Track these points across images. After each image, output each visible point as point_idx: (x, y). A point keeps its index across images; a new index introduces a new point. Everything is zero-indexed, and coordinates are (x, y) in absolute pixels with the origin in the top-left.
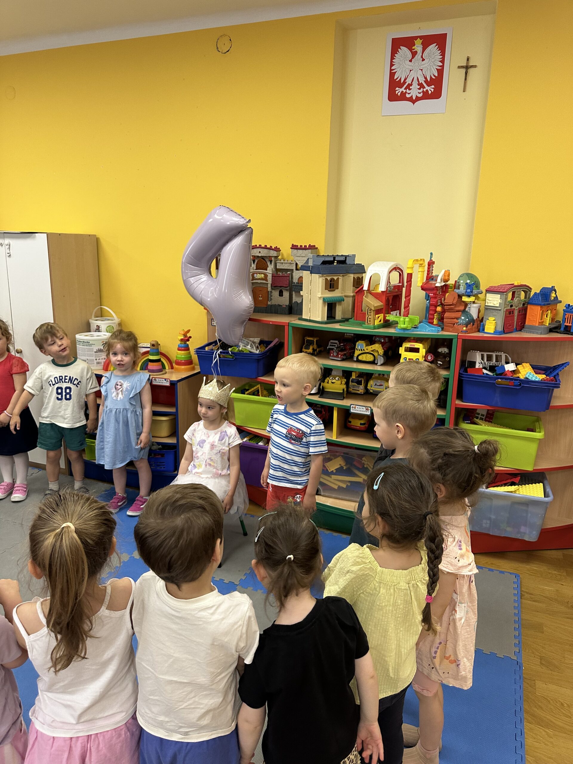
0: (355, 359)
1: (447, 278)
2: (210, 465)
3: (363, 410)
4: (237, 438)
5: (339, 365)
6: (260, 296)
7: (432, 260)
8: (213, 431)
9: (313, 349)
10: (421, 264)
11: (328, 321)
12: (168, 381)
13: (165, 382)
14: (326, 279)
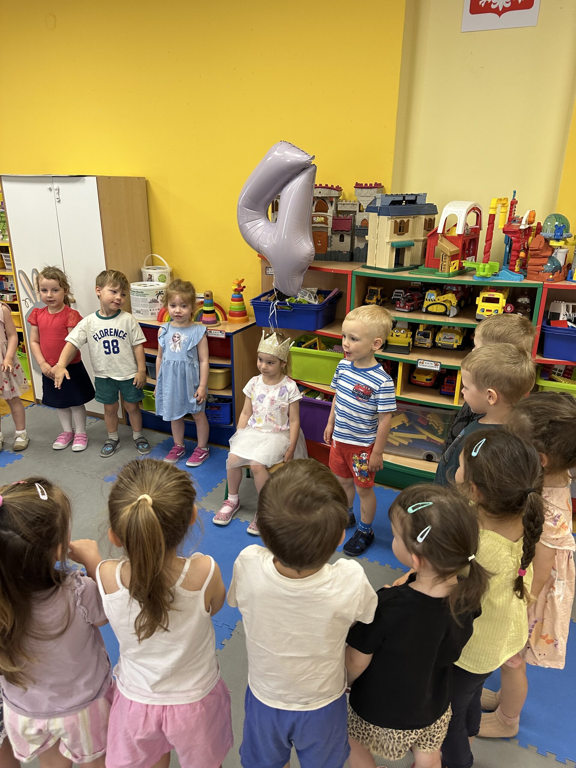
0: (424, 311)
1: (532, 219)
2: (270, 420)
3: (431, 365)
4: (297, 394)
5: (406, 317)
6: (319, 241)
7: (515, 199)
8: (273, 386)
9: (377, 299)
10: (503, 204)
11: (395, 268)
12: (223, 333)
13: (221, 334)
14: (396, 221)
